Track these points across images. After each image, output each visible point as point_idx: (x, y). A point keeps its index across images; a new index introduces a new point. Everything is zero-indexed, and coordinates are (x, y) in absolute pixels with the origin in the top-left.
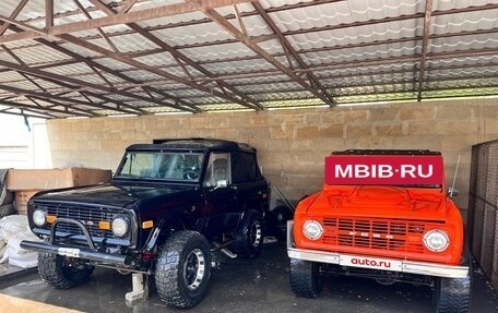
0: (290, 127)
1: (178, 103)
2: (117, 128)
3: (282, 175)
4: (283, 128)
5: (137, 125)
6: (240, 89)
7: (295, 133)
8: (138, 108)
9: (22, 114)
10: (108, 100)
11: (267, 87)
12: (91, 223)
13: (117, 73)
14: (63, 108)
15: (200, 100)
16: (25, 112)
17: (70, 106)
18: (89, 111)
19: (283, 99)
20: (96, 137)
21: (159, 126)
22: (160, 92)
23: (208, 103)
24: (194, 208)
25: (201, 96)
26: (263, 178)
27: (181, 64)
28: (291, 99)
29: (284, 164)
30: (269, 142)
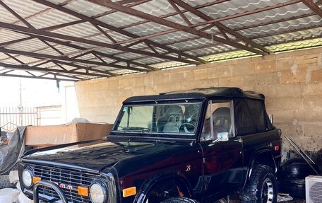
0: (302, 69)
1: (182, 56)
2: (129, 86)
3: (295, 123)
4: (294, 72)
5: (146, 81)
6: (244, 33)
7: (308, 76)
8: (146, 65)
9: (55, 79)
10: (120, 60)
11: (274, 28)
12: (70, 187)
13: (121, 30)
14: (84, 71)
15: (202, 51)
16: (58, 77)
17: (90, 68)
18: (107, 72)
19: (293, 41)
20: (112, 94)
21: (165, 81)
22: (163, 46)
23: (211, 54)
24: (189, 167)
25: (203, 47)
26: (273, 128)
27: (179, 12)
28: (302, 39)
29: (297, 111)
30: (278, 88)
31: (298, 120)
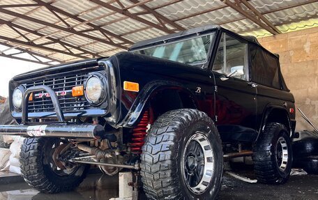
0: (316, 47)
12: (64, 92)
28: (315, 17)
29: (310, 90)
30: (290, 67)
31: (311, 100)
